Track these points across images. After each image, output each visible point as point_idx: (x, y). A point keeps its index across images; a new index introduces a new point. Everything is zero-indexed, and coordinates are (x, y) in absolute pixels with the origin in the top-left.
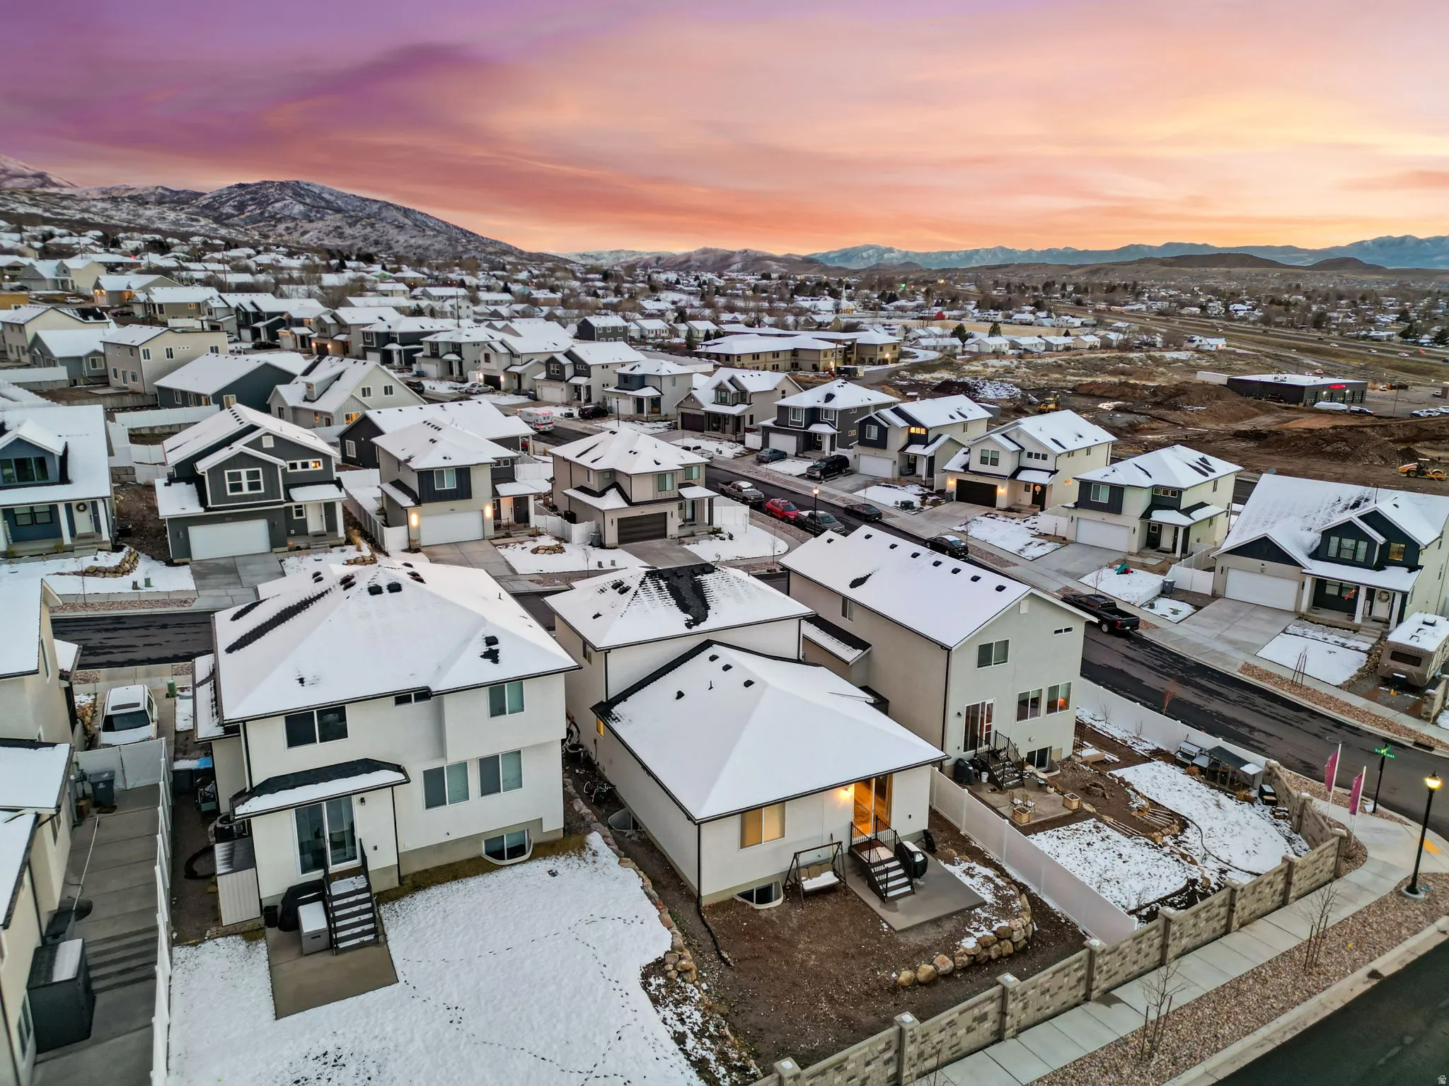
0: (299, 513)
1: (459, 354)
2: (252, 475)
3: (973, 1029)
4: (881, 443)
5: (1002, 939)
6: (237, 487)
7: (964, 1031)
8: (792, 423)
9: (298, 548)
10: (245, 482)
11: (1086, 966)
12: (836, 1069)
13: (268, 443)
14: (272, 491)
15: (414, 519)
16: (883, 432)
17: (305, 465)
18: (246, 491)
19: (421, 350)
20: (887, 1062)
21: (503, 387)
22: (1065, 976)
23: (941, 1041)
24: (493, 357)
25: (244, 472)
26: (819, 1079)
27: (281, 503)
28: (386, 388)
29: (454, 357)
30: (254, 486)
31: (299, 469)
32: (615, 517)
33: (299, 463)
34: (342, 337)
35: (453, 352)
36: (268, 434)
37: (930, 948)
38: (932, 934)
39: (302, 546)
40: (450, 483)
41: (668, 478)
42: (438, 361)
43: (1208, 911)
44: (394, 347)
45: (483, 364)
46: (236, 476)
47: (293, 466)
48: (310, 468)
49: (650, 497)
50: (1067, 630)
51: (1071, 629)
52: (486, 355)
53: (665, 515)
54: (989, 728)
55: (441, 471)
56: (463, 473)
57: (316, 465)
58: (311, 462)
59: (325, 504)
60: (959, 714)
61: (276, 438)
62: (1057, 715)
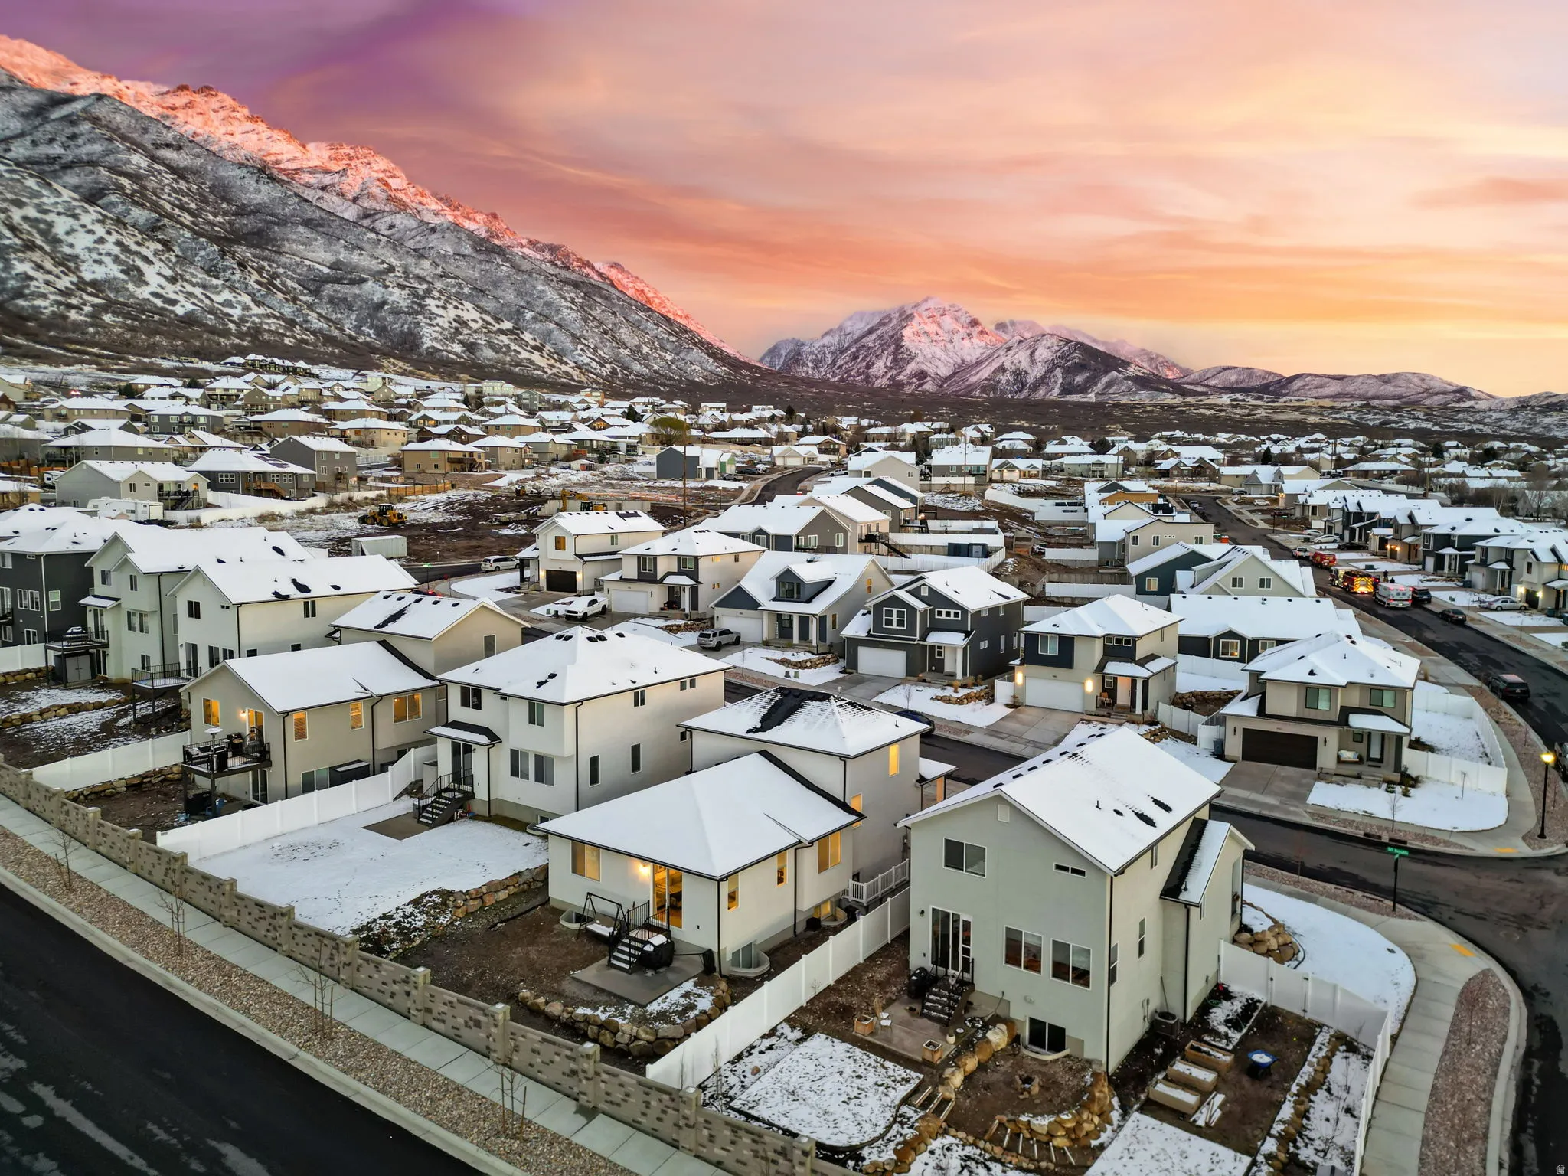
0: (940, 654)
1: (1509, 562)
2: (900, 614)
6: (889, 622)
7: (462, 1021)
9: (924, 681)
10: (895, 618)
13: (925, 592)
14: (911, 630)
15: (1019, 677)
17: (948, 614)
18: (895, 626)
19: (1472, 557)
23: (445, 1014)
25: (895, 610)
27: (914, 640)
29: (1503, 566)
30: (900, 623)
31: (944, 616)
32: (1241, 726)
33: (944, 611)
35: (1504, 560)
36: (924, 585)
37: (566, 997)
39: (928, 679)
40: (1052, 649)
41: (1323, 696)
42: (1484, 570)
44: (1449, 551)
46: (890, 613)
47: (940, 613)
48: (952, 617)
49: (1292, 712)
50: (1074, 871)
51: (1082, 873)
52: (1530, 565)
53: (1314, 740)
54: (966, 951)
55: (1045, 636)
56: (1067, 642)
57: (956, 615)
58: (952, 612)
59: (954, 648)
60: (922, 912)
61: (931, 590)
62: (1069, 986)
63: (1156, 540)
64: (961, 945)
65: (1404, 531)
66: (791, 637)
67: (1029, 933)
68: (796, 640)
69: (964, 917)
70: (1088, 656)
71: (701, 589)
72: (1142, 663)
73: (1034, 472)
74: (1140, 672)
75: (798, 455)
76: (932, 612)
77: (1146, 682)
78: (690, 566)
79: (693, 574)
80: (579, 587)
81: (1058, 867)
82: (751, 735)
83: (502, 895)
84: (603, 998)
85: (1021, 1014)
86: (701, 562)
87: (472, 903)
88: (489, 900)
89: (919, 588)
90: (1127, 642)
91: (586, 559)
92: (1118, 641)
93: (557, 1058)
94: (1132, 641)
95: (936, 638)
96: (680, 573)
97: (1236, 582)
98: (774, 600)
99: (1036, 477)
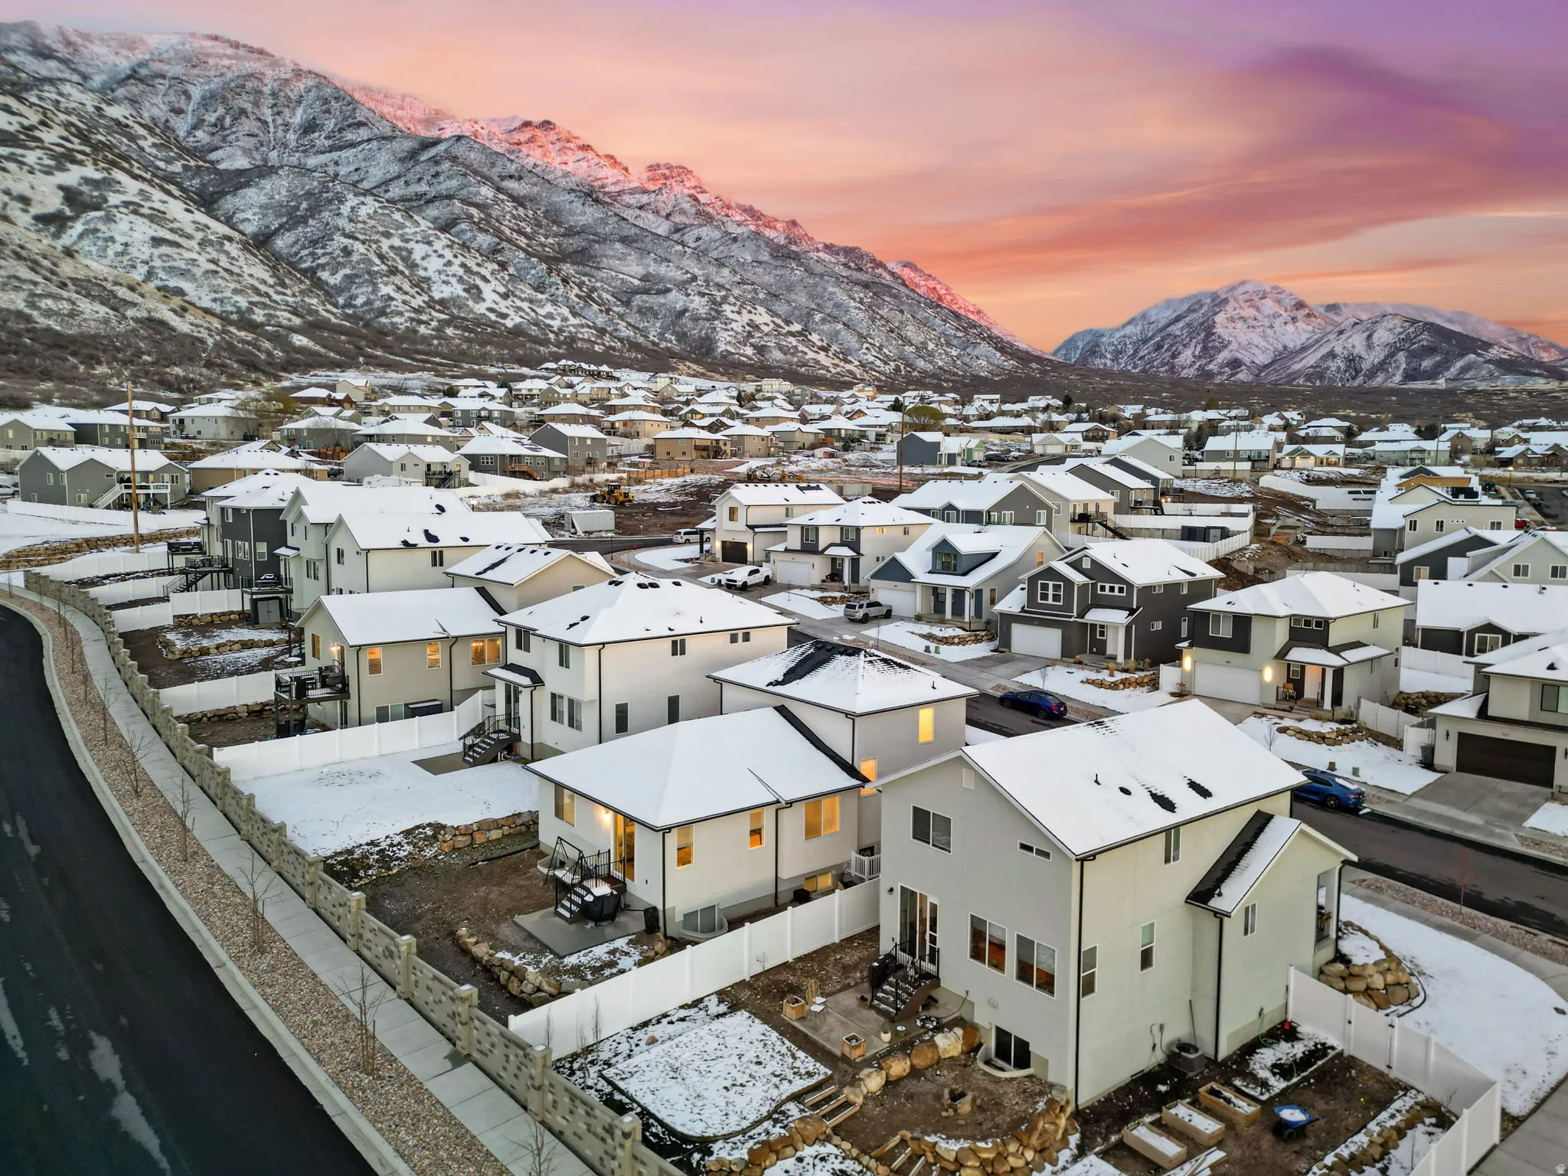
0: (1102, 634)
2: (1056, 588)
5: (516, 976)
6: (1045, 597)
9: (1080, 663)
10: (1051, 592)
13: (1086, 565)
14: (1068, 607)
15: (1187, 662)
17: (1112, 589)
18: (1050, 601)
25: (1051, 584)
27: (1071, 617)
30: (1056, 598)
31: (1107, 592)
32: (1455, 730)
33: (1107, 586)
36: (1086, 556)
39: (1085, 662)
40: (1225, 631)
41: (1564, 694)
46: (1045, 587)
47: (1103, 588)
48: (1116, 593)
49: (1524, 714)
50: (1040, 852)
51: (1047, 855)
53: (1551, 751)
54: (933, 940)
55: (1217, 615)
56: (1242, 623)
57: (1121, 590)
58: (1117, 586)
59: (1116, 627)
60: (891, 890)
61: (1094, 562)
62: (1032, 990)
63: (1440, 525)
64: (928, 932)
66: (943, 612)
68: (948, 615)
69: (931, 899)
70: (1269, 639)
71: (862, 561)
72: (1337, 650)
73: (1333, 459)
74: (1335, 661)
75: (1060, 443)
76: (1094, 586)
77: (1339, 673)
78: (852, 536)
79: (855, 546)
80: (750, 558)
81: (1024, 847)
82: (771, 688)
83: (495, 834)
84: (530, 944)
85: (986, 1019)
86: (863, 534)
87: (460, 838)
88: (480, 838)
89: (1081, 559)
90: (1318, 624)
91: (757, 530)
92: (1308, 623)
93: (444, 998)
94: (1324, 623)
95: (1095, 616)
96: (842, 544)
97: (1518, 571)
98: (930, 572)
99: (1336, 464)
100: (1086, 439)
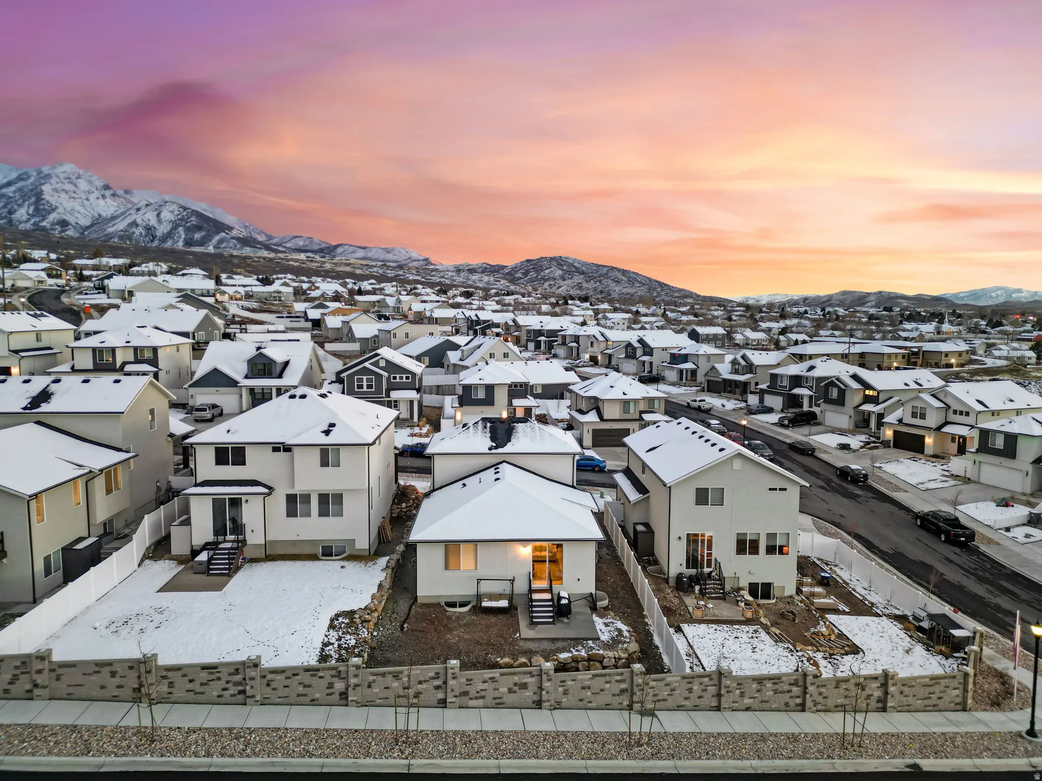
1: (578, 343)
2: (369, 380)
3: (515, 692)
4: (840, 401)
5: (593, 661)
6: (360, 387)
7: (506, 690)
8: (780, 386)
10: (365, 384)
11: (628, 680)
12: (394, 676)
13: (382, 364)
14: (379, 391)
15: (458, 415)
16: (842, 393)
17: (401, 378)
18: (365, 389)
19: (557, 341)
20: (437, 688)
21: (600, 363)
22: (607, 682)
23: (485, 690)
24: (595, 344)
25: (365, 378)
26: (380, 678)
27: (383, 398)
28: (504, 353)
29: (575, 344)
30: (370, 386)
31: (398, 380)
32: (591, 428)
33: (398, 376)
34: (516, 334)
35: (575, 342)
36: (382, 358)
37: (536, 652)
38: (546, 645)
40: (481, 395)
41: (632, 405)
42: (565, 347)
43: (774, 684)
44: (542, 338)
45: (590, 349)
46: (361, 380)
47: (395, 378)
48: (404, 380)
50: (780, 489)
51: (785, 489)
52: (592, 343)
53: (628, 430)
54: (709, 555)
55: (476, 386)
56: (490, 389)
57: (407, 378)
58: (404, 376)
59: (410, 401)
60: (680, 538)
61: (387, 362)
62: (777, 557)
63: (407, 335)
64: (706, 552)
65: (512, 329)
67: (750, 531)
69: (708, 534)
70: (501, 396)
71: (160, 373)
74: (533, 403)
76: (388, 377)
78: (148, 354)
79: (153, 362)
81: (770, 489)
82: (494, 451)
84: (560, 644)
85: (743, 582)
86: (160, 352)
89: (378, 361)
90: (521, 386)
91: (23, 354)
92: (516, 386)
94: (524, 385)
95: (396, 395)
96: (137, 361)
97: (492, 356)
98: (249, 377)
99: (240, 299)
100: (50, 276)
